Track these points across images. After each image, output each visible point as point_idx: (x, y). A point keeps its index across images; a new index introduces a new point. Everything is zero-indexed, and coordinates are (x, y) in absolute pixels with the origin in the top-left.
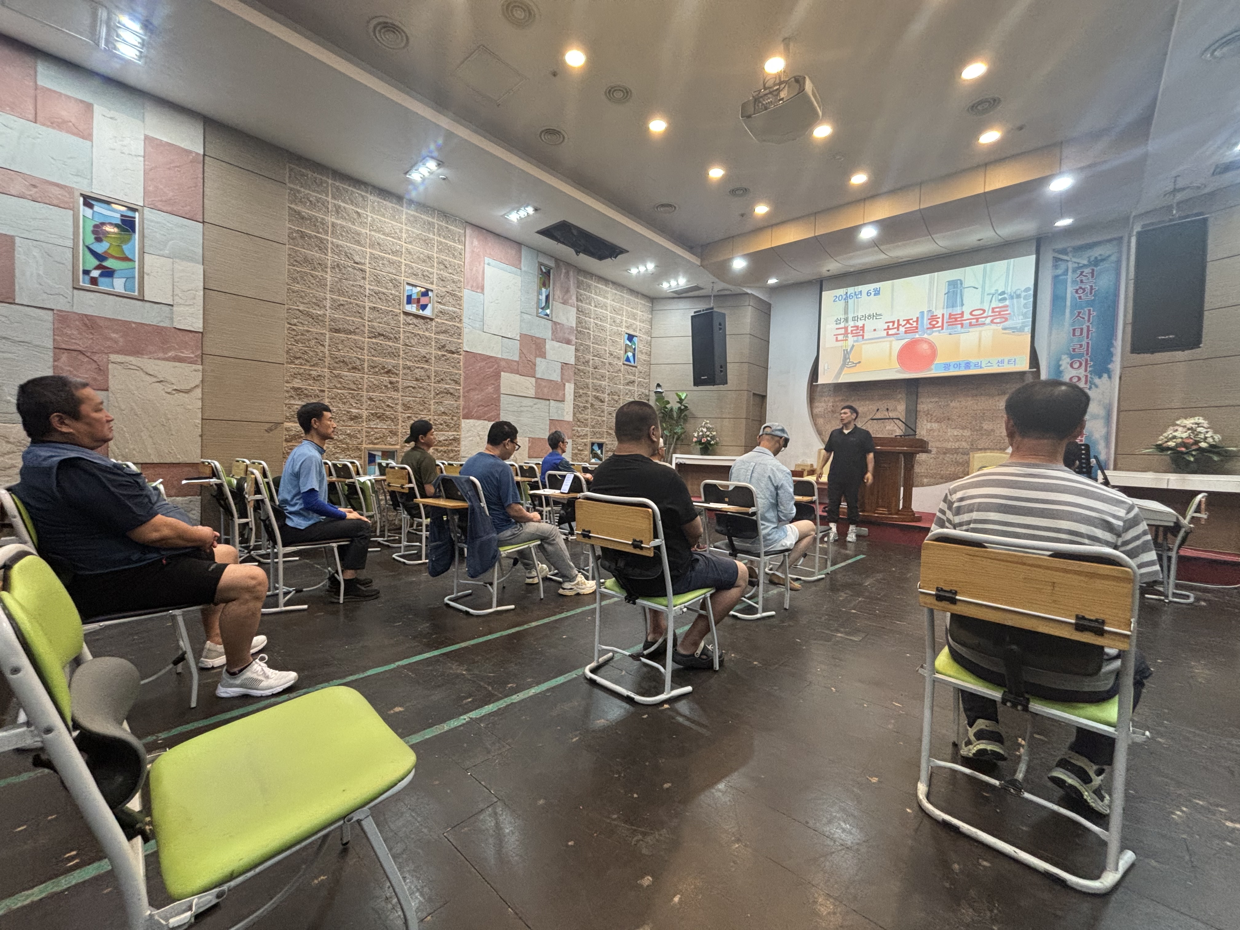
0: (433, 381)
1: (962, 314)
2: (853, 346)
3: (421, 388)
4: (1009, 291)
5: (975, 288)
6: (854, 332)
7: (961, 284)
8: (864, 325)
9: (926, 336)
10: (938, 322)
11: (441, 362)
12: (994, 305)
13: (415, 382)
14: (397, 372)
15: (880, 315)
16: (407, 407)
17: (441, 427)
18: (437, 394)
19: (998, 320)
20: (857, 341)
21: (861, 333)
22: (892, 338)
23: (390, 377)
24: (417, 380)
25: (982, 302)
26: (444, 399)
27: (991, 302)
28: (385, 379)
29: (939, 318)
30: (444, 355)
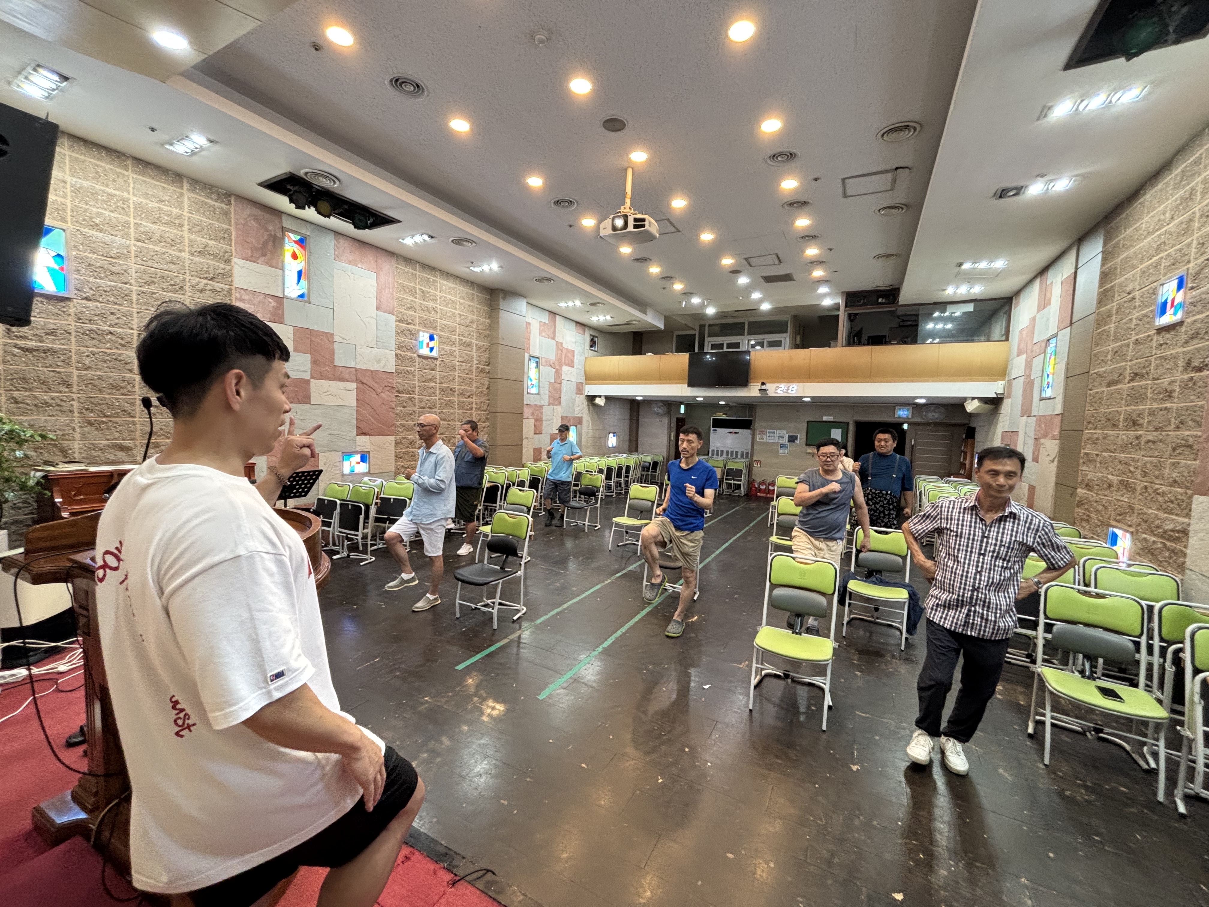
0: (1173, 426)
3: (1160, 441)
11: (1186, 391)
13: (1155, 433)
14: (1141, 421)
16: (1145, 474)
17: (1172, 506)
18: (1174, 449)
23: (1136, 430)
24: (1156, 430)
26: (1181, 457)
28: (1132, 433)
30: (1191, 379)
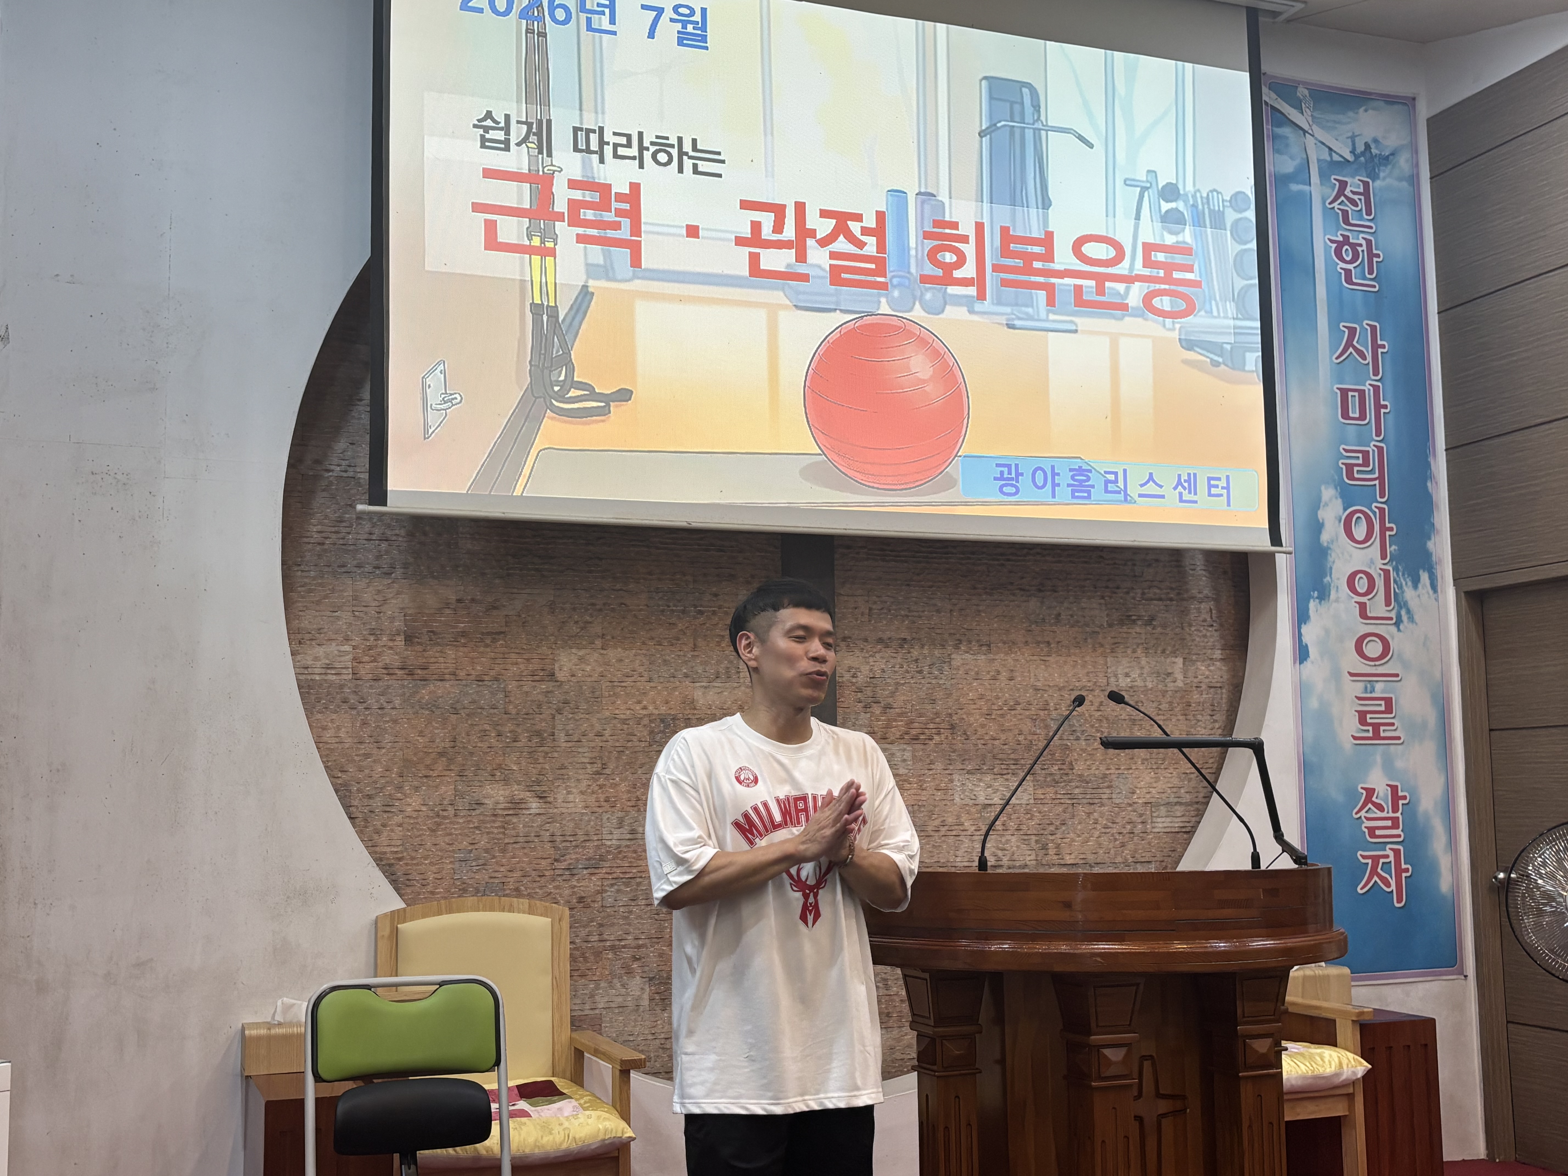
1: (1048, 240)
2: (585, 294)
4: (1190, 188)
5: (1081, 138)
6: (589, 214)
7: (1037, 107)
8: (635, 188)
9: (917, 313)
10: (962, 259)
12: (1150, 232)
15: (715, 157)
19: (1164, 303)
20: (606, 272)
21: (624, 233)
22: (776, 296)
25: (1110, 211)
27: (1138, 217)
29: (964, 239)
